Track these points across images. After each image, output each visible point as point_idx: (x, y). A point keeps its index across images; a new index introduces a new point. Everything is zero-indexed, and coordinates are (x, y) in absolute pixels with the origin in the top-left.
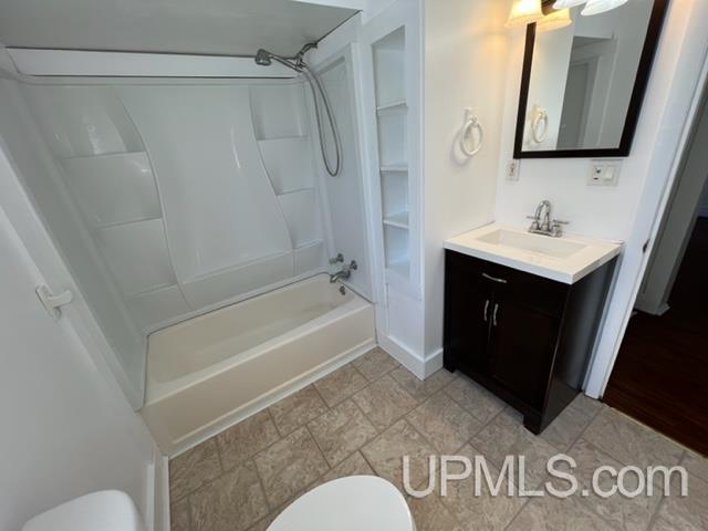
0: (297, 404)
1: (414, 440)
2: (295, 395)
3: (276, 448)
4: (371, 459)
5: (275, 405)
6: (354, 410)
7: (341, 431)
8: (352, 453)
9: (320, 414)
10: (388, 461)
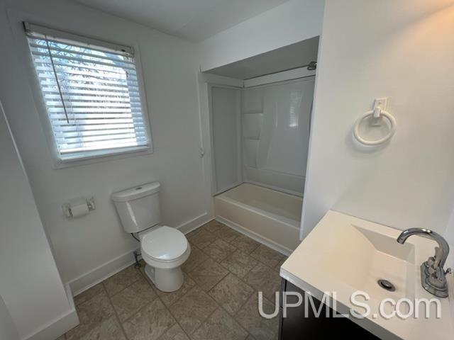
0: (248, 243)
1: (241, 298)
2: (252, 240)
3: (224, 242)
4: (227, 278)
5: (244, 235)
6: (252, 265)
7: (238, 263)
8: (228, 270)
9: (245, 252)
10: (227, 286)
